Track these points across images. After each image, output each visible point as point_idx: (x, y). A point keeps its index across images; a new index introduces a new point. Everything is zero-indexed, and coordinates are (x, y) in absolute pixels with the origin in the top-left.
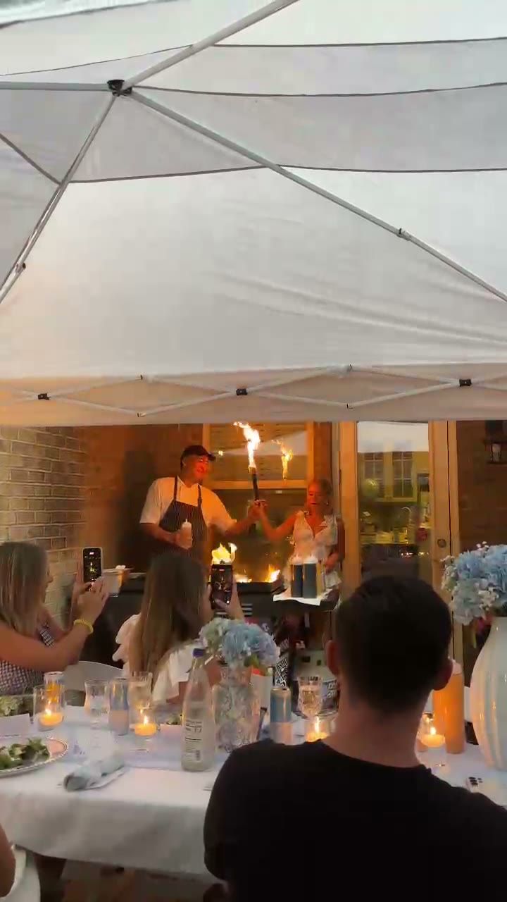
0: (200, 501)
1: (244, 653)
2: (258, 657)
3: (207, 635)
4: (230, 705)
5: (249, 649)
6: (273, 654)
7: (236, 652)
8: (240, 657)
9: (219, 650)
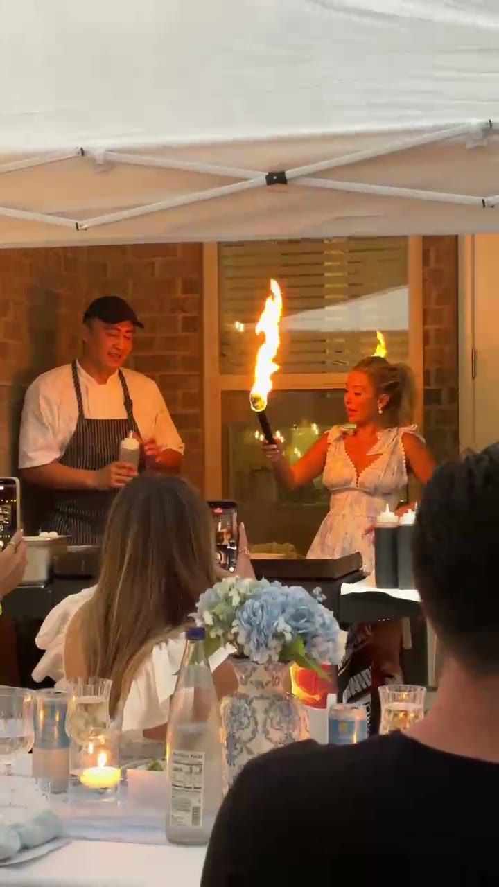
0: (128, 404)
1: (279, 636)
2: (305, 643)
3: (211, 606)
4: (254, 732)
5: (289, 628)
6: (333, 640)
7: (265, 635)
8: (273, 643)
9: (234, 630)
